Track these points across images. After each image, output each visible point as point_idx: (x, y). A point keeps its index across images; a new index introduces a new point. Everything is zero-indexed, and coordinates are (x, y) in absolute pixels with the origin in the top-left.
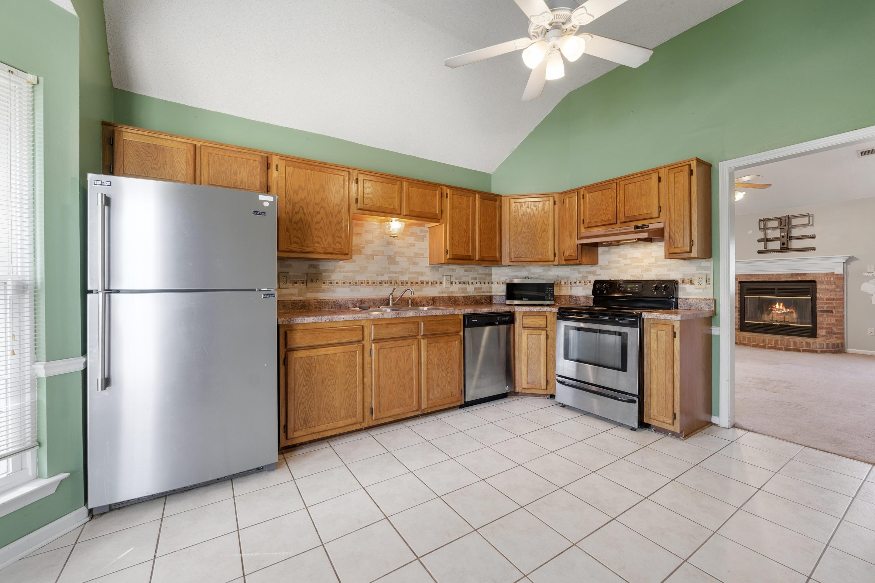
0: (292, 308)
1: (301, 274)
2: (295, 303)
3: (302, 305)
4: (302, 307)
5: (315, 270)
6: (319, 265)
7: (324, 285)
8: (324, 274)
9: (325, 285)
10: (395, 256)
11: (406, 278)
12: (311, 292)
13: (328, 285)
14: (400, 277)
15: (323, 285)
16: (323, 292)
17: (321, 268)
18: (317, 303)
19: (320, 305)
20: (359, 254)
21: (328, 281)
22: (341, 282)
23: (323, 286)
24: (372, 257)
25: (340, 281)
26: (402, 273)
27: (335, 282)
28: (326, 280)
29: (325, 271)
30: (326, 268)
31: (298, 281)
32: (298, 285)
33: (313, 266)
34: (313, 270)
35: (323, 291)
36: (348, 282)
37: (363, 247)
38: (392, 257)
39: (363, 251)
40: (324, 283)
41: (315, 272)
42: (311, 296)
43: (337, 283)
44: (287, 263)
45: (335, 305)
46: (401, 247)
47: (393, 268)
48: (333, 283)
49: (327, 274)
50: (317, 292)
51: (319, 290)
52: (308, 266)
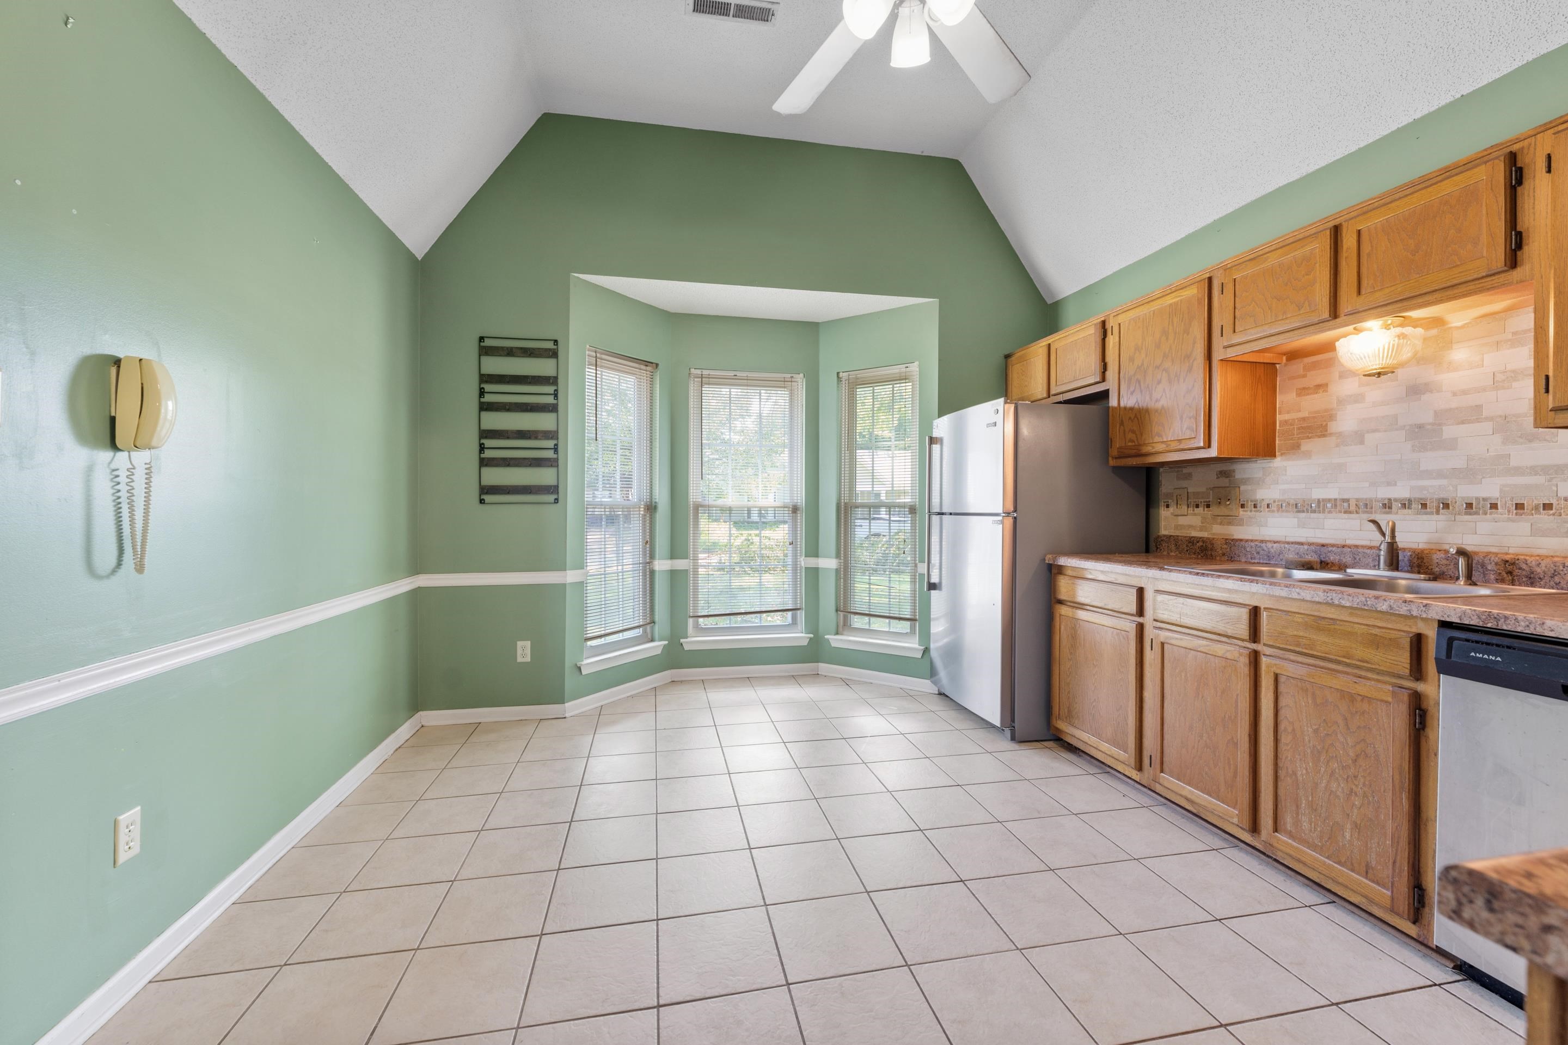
0: (1187, 551)
1: (1204, 489)
2: (1192, 541)
3: (1202, 546)
4: (1202, 551)
5: (1227, 480)
6: (1234, 471)
7: (1244, 511)
8: (1242, 488)
9: (1246, 511)
10: (1440, 425)
11: (1489, 489)
12: (1221, 524)
13: (1251, 511)
14: (1459, 487)
15: (1241, 509)
16: (1240, 525)
17: (1238, 476)
18: (1225, 546)
19: (1231, 550)
20: (1319, 436)
21: (1252, 501)
22: (1277, 503)
23: (1241, 512)
24: (1359, 438)
25: (1274, 502)
26: (1468, 474)
27: (1265, 503)
28: (1247, 501)
29: (1246, 481)
30: (1244, 476)
31: (1201, 502)
32: (1200, 510)
33: (1225, 473)
34: (1224, 482)
35: (1241, 523)
36: (1293, 505)
37: (1332, 417)
38: (1429, 427)
39: (1334, 427)
40: (1243, 506)
41: (1228, 485)
42: (1218, 531)
43: (1268, 506)
44: (1185, 471)
45: (1258, 553)
46: (1464, 392)
47: (1431, 460)
48: (1261, 507)
49: (1249, 487)
50: (1230, 523)
51: (1230, 520)
52: (1217, 475)
